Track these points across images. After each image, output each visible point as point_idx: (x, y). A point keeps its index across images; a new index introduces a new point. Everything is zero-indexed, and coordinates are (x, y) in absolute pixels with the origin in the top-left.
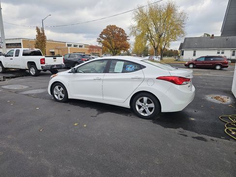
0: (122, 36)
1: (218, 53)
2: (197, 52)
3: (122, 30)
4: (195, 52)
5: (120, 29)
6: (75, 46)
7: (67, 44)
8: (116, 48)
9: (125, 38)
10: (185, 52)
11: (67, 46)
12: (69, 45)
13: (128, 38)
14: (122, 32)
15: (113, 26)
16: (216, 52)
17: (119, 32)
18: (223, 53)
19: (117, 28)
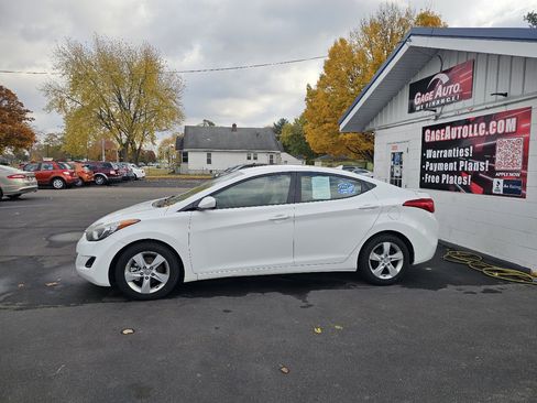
0: (9, 109)
1: (249, 158)
2: (214, 156)
4: (209, 155)
10: (191, 156)
13: (28, 115)
14: (9, 99)
16: (245, 156)
18: (255, 158)
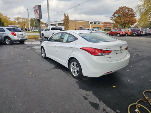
0: (131, 14)
3: (131, 9)
5: (130, 9)
6: (95, 23)
7: (90, 22)
8: (125, 23)
9: (133, 15)
11: (90, 23)
12: (91, 23)
13: (135, 15)
14: (131, 11)
15: (124, 7)
17: (128, 11)
19: (127, 8)
